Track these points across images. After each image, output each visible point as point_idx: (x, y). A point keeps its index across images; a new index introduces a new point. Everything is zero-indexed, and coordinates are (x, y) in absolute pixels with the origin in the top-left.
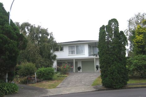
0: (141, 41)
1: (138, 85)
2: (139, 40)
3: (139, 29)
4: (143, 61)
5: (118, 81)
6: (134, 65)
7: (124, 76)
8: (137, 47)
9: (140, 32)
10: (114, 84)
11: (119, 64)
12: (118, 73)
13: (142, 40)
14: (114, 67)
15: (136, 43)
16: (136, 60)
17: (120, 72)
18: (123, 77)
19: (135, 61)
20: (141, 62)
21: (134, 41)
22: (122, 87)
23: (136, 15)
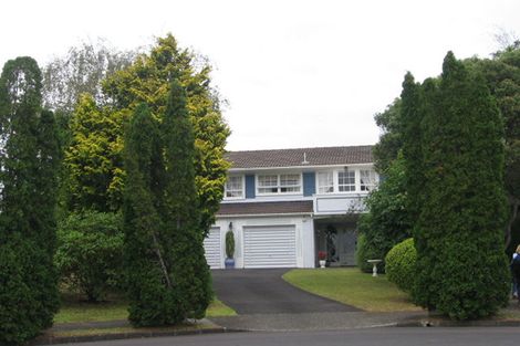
0: (96, 158)
1: (88, 328)
2: (88, 153)
3: (87, 109)
4: (99, 237)
5: (24, 312)
6: (65, 250)
7: (46, 291)
8: (78, 178)
9: (90, 123)
10: (9, 326)
11: (29, 243)
12: (25, 280)
13: (97, 153)
14: (12, 255)
15: (73, 165)
16: (75, 229)
17: (30, 277)
18: (42, 298)
19: (72, 235)
20: (94, 241)
21: (69, 155)
22: (37, 335)
23: (76, 55)
